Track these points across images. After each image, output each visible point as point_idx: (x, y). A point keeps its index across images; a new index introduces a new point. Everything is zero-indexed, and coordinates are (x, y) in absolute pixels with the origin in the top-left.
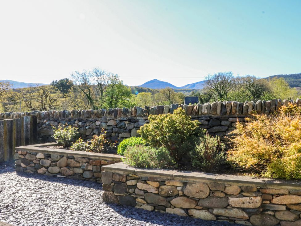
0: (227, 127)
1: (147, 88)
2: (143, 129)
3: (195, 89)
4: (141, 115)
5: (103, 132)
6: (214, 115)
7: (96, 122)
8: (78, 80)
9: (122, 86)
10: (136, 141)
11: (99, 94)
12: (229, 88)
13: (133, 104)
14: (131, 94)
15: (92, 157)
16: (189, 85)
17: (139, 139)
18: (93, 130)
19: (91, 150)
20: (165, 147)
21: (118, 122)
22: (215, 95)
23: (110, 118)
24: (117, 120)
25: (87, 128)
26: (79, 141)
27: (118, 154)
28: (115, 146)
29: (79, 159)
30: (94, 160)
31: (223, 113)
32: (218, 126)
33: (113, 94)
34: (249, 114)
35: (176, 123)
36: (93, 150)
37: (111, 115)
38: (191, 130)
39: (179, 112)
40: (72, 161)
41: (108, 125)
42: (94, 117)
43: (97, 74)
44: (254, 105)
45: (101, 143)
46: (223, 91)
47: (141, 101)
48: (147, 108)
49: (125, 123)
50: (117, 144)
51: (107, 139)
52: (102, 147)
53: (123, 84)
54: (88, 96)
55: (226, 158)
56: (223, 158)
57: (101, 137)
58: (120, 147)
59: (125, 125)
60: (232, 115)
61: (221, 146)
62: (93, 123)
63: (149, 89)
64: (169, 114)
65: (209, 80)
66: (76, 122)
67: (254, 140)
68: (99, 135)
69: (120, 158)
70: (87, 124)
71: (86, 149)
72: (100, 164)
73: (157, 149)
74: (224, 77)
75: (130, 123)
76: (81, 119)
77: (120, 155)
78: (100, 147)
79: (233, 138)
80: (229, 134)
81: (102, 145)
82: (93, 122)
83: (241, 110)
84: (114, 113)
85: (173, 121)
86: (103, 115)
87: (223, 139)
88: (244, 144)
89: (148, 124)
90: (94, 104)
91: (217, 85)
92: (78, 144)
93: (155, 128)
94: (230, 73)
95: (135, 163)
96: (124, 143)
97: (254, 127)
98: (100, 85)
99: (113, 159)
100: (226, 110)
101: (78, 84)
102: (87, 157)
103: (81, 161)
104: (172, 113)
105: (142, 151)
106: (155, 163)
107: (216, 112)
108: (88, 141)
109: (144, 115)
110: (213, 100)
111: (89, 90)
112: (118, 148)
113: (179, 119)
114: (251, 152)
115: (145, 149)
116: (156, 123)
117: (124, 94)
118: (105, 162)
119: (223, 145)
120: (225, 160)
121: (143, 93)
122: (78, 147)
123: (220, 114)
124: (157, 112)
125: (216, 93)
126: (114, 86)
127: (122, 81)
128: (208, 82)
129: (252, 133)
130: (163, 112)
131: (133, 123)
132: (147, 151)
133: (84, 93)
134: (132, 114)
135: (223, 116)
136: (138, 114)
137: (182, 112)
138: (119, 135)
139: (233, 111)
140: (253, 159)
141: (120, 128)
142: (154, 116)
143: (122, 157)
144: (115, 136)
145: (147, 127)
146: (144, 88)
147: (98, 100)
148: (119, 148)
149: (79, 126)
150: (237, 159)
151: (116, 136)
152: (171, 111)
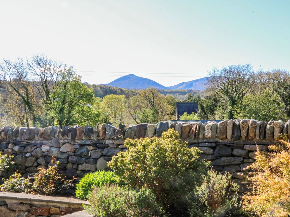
0: (242, 159)
1: (118, 88)
2: (116, 161)
3: (193, 90)
4: (113, 137)
5: (53, 162)
6: (222, 139)
7: (42, 147)
8: (9, 73)
9: (80, 86)
10: (105, 177)
11: (42, 97)
12: (246, 90)
13: (96, 112)
14: (93, 98)
15: (35, 203)
16: (183, 83)
17: (109, 174)
18: (37, 159)
19: (35, 190)
20: (149, 188)
21: (78, 147)
22: (224, 100)
23: (65, 141)
24: (75, 144)
25: (27, 155)
26: (14, 177)
27: (77, 198)
28: (73, 185)
29: (14, 205)
30: (40, 207)
31: (236, 137)
32: (227, 156)
33: (65, 97)
34: (275, 140)
35: (166, 151)
36: (36, 192)
37: (66, 136)
38: (188, 162)
39: (170, 135)
40: (2, 209)
41: (61, 152)
42: (39, 138)
43: (39, 64)
44: (283, 127)
45: (49, 179)
46: (236, 94)
47: (108, 107)
48: (122, 127)
49: (88, 148)
50: (76, 182)
51: (59, 173)
52: (52, 186)
53: (81, 82)
54: (24, 100)
55: (241, 207)
56: (237, 206)
57: (50, 171)
58: (81, 186)
59: (88, 151)
60: (248, 140)
61: (233, 187)
62: (37, 148)
63: (121, 90)
64: (155, 137)
65: (214, 77)
66: (10, 146)
67: (283, 181)
68: (47, 167)
69: (81, 204)
70: (27, 149)
71: (26, 190)
72: (49, 213)
73: (137, 191)
74: (238, 72)
75: (95, 150)
76: (19, 142)
77: (79, 198)
78: (48, 185)
79: (251, 176)
80: (244, 169)
81: (52, 183)
82: (38, 146)
83: (264, 132)
84: (71, 134)
85: (160, 149)
86: (54, 137)
87: (235, 176)
88: (268, 186)
89: (123, 152)
90: (35, 113)
91: (227, 85)
92: (13, 181)
93: (134, 160)
94: (248, 66)
95: (104, 213)
96: (86, 180)
97: (283, 160)
98: (45, 83)
99: (69, 206)
100: (239, 133)
101: (9, 80)
102: (27, 202)
103: (17, 210)
104: (160, 136)
105: (114, 194)
106: (134, 211)
107: (225, 136)
108: (30, 176)
109: (117, 137)
110: (221, 108)
111: (27, 89)
112: (77, 188)
113: (170, 146)
114: (279, 200)
115: (119, 191)
116: (136, 152)
117: (82, 97)
118: (56, 210)
119: (236, 186)
120: (239, 208)
121: (112, 96)
122: (13, 186)
123: (231, 139)
124: (137, 134)
125: (225, 97)
126: (66, 84)
127: (79, 76)
128: (213, 79)
129: (281, 169)
130: (146, 133)
131: (100, 150)
132: (123, 195)
133: (19, 94)
134: (98, 136)
135: (235, 142)
136: (108, 136)
137: (175, 135)
138: (78, 167)
139: (251, 135)
140: (282, 209)
141: (80, 156)
142: (133, 141)
143: (83, 202)
144: (72, 168)
145: (122, 157)
146: (114, 88)
147: (42, 105)
148: (79, 187)
149: (14, 152)
150: (258, 208)
151: (74, 168)
152: (157, 133)
